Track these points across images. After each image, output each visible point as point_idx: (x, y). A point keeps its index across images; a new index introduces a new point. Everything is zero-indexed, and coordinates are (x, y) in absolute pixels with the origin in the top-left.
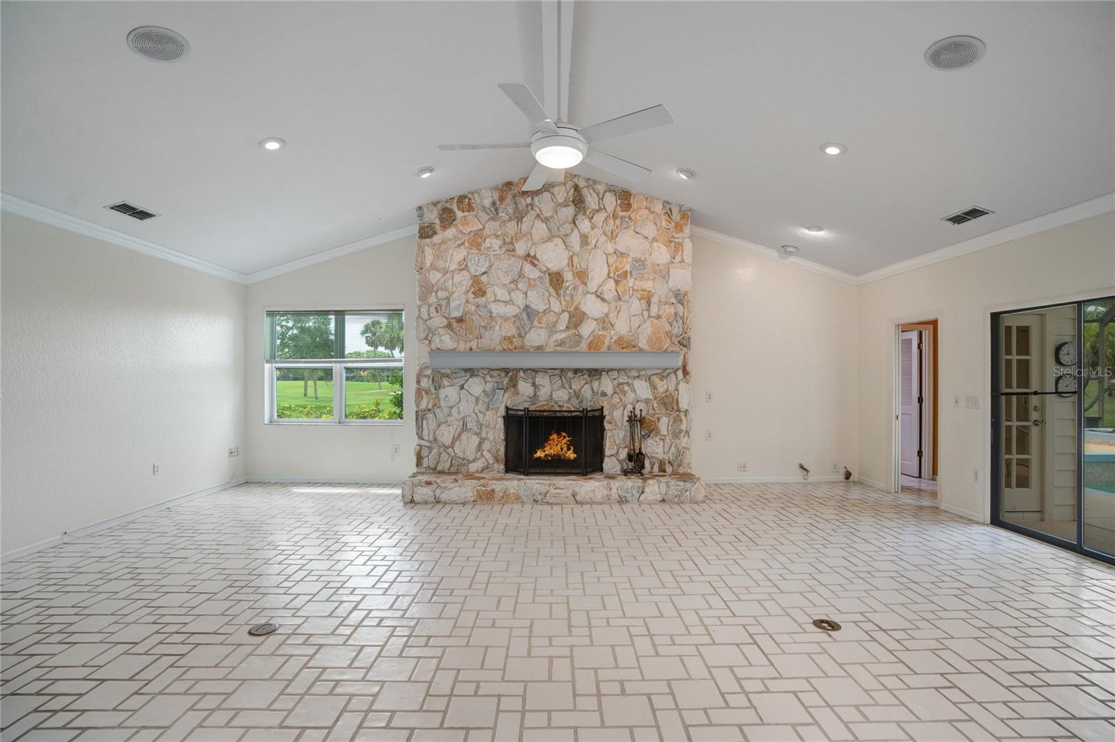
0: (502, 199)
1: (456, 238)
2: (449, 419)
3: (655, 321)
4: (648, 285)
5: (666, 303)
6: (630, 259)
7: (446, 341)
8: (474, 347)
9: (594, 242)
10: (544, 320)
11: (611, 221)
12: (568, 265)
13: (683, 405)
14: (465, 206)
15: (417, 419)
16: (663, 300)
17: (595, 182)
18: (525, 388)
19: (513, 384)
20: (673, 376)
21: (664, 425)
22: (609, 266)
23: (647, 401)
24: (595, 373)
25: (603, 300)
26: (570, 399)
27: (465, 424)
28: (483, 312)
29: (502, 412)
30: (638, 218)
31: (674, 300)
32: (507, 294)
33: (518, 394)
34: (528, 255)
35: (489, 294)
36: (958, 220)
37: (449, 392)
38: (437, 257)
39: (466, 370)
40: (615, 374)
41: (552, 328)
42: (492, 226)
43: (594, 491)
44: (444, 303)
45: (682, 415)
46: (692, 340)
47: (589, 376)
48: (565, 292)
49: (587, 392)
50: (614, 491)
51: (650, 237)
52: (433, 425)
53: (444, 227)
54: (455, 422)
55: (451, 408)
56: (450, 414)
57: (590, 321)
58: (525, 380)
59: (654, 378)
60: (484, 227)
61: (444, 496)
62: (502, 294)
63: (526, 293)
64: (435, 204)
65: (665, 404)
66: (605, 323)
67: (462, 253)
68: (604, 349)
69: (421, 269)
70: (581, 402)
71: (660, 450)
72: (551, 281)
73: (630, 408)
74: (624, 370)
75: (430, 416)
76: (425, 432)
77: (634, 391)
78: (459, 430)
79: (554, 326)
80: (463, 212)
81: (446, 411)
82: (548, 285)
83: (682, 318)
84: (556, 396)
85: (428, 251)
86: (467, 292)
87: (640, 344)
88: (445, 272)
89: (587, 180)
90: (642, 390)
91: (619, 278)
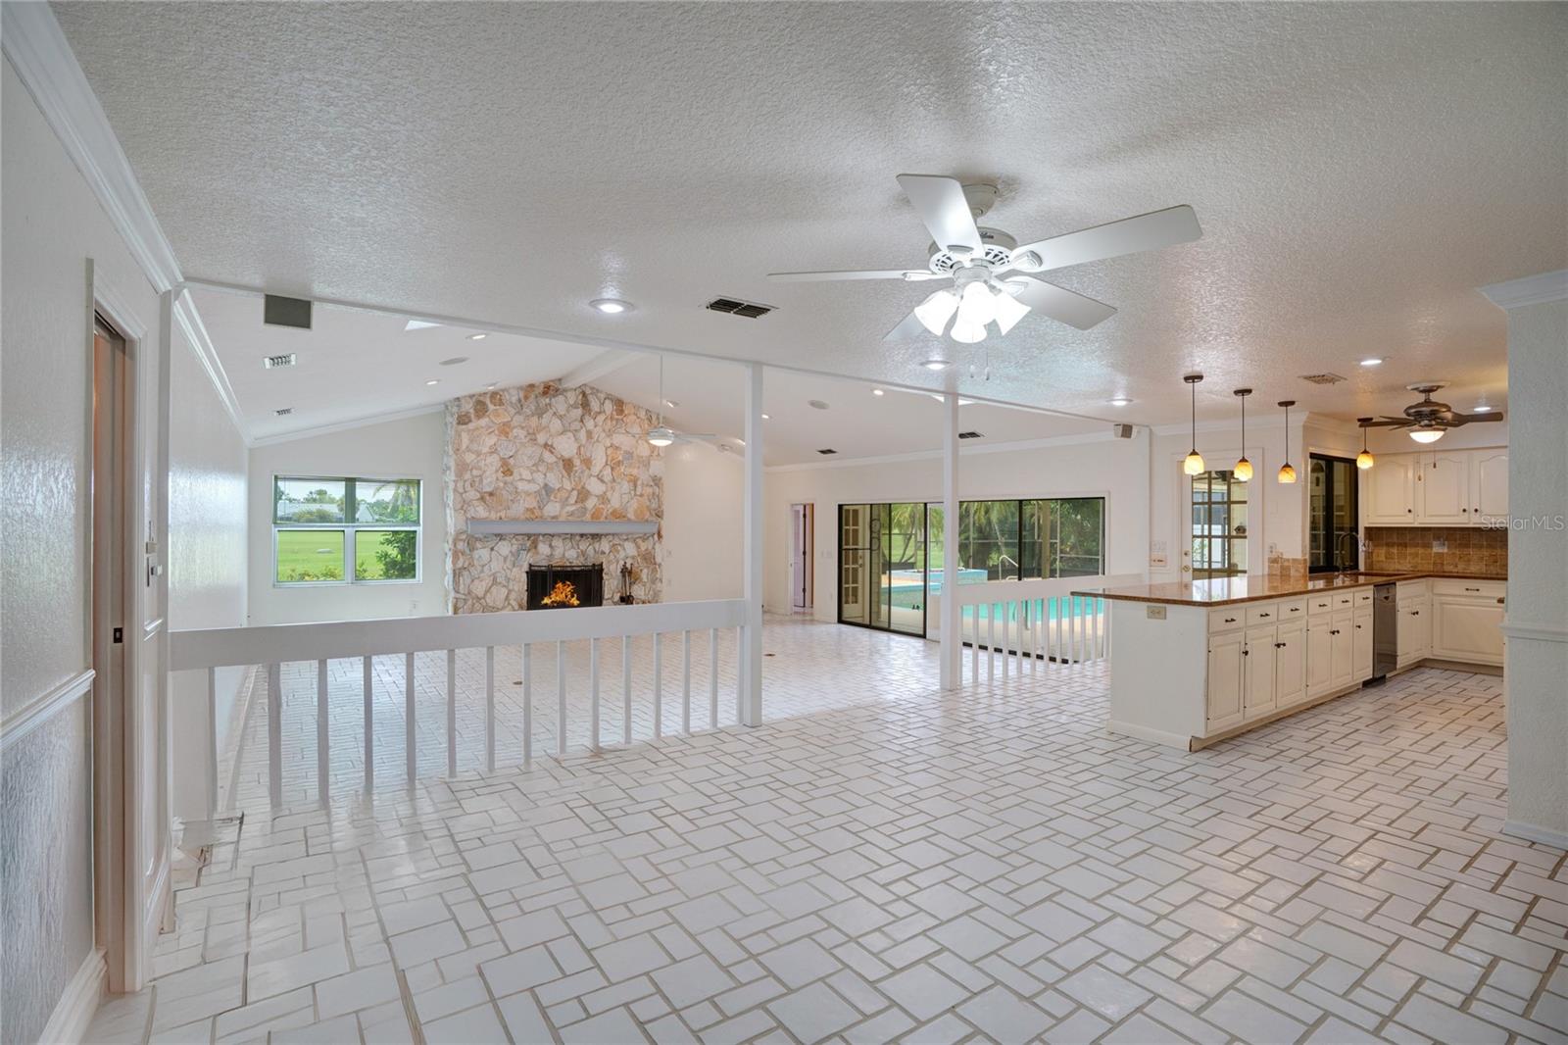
0: (526, 398)
1: (488, 427)
2: (482, 575)
3: (639, 498)
4: (635, 472)
5: (647, 485)
6: (622, 451)
7: (481, 511)
8: (503, 517)
9: (596, 436)
10: (559, 495)
11: (609, 422)
12: (577, 453)
13: (658, 560)
14: (497, 401)
15: (454, 577)
16: (645, 483)
17: (598, 391)
18: (544, 548)
19: (535, 545)
20: (651, 538)
21: (645, 574)
22: (607, 456)
23: (633, 557)
24: (596, 537)
25: (602, 481)
26: (578, 557)
27: (495, 579)
28: (511, 489)
29: (526, 568)
30: (628, 421)
31: (652, 484)
32: (530, 474)
33: (538, 553)
34: (547, 444)
35: (515, 474)
36: (823, 452)
37: (482, 553)
38: (471, 441)
39: (496, 535)
40: (611, 538)
42: (518, 419)
44: (477, 480)
45: (657, 566)
46: (665, 513)
47: (592, 539)
48: (575, 474)
49: (590, 551)
51: (637, 436)
52: (468, 581)
53: (479, 417)
54: (487, 577)
55: (483, 566)
56: (482, 571)
57: (593, 497)
58: (544, 542)
59: (638, 540)
60: (512, 420)
62: (526, 475)
63: (545, 475)
64: (472, 396)
65: (645, 559)
66: (604, 499)
67: (491, 440)
68: (602, 519)
69: (458, 450)
70: (586, 559)
71: (643, 593)
72: (564, 465)
73: (622, 562)
74: (617, 534)
75: (466, 573)
76: (462, 586)
77: (624, 549)
78: (490, 583)
79: (566, 500)
80: (495, 405)
81: (479, 568)
82: (562, 468)
83: (658, 496)
84: (568, 555)
85: (464, 435)
86: (497, 471)
87: (629, 515)
88: (479, 454)
89: (592, 388)
90: (630, 549)
91: (615, 465)
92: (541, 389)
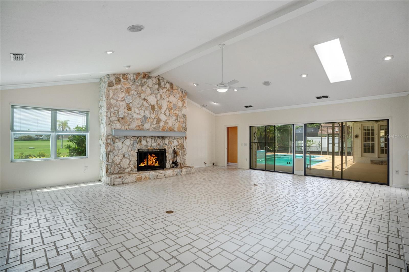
0: (137, 78)
1: (121, 89)
2: (118, 154)
3: (179, 123)
4: (177, 112)
6: (173, 104)
7: (118, 126)
8: (127, 128)
9: (163, 97)
10: (149, 120)
11: (168, 92)
12: (156, 103)
13: (185, 147)
14: (125, 78)
15: (106, 155)
16: (181, 117)
17: (164, 79)
18: (144, 142)
19: (140, 141)
20: (183, 139)
21: (181, 153)
22: (167, 105)
23: (177, 146)
24: (164, 138)
25: (166, 115)
26: (157, 146)
27: (124, 156)
28: (130, 116)
29: (137, 151)
30: (175, 92)
31: (183, 117)
32: (138, 111)
33: (141, 145)
34: (145, 99)
35: (132, 110)
37: (119, 144)
38: (114, 95)
39: (125, 136)
40: (169, 138)
42: (134, 87)
43: (170, 173)
44: (116, 112)
45: (185, 149)
46: (187, 129)
47: (162, 139)
48: (155, 112)
49: (161, 144)
50: (175, 172)
51: (178, 98)
52: (113, 157)
53: (117, 84)
54: (120, 155)
55: (119, 150)
56: (119, 152)
57: (162, 122)
58: (144, 140)
59: (178, 139)
60: (131, 87)
61: (126, 181)
62: (137, 111)
63: (144, 111)
64: (114, 75)
65: (181, 147)
66: (166, 122)
67: (122, 95)
68: (166, 130)
69: (108, 98)
70: (160, 147)
71: (180, 160)
72: (152, 108)
73: (173, 148)
74: (171, 137)
75: (112, 153)
76: (110, 159)
77: (174, 143)
78: (122, 158)
79: (152, 122)
80: (124, 80)
81: (117, 151)
82: (151, 109)
83: (185, 122)
84: (153, 145)
85: (111, 91)
86: (125, 109)
87: (175, 129)
88: (117, 101)
89: (162, 78)
90: (175, 143)
91: (170, 109)
92: (143, 75)
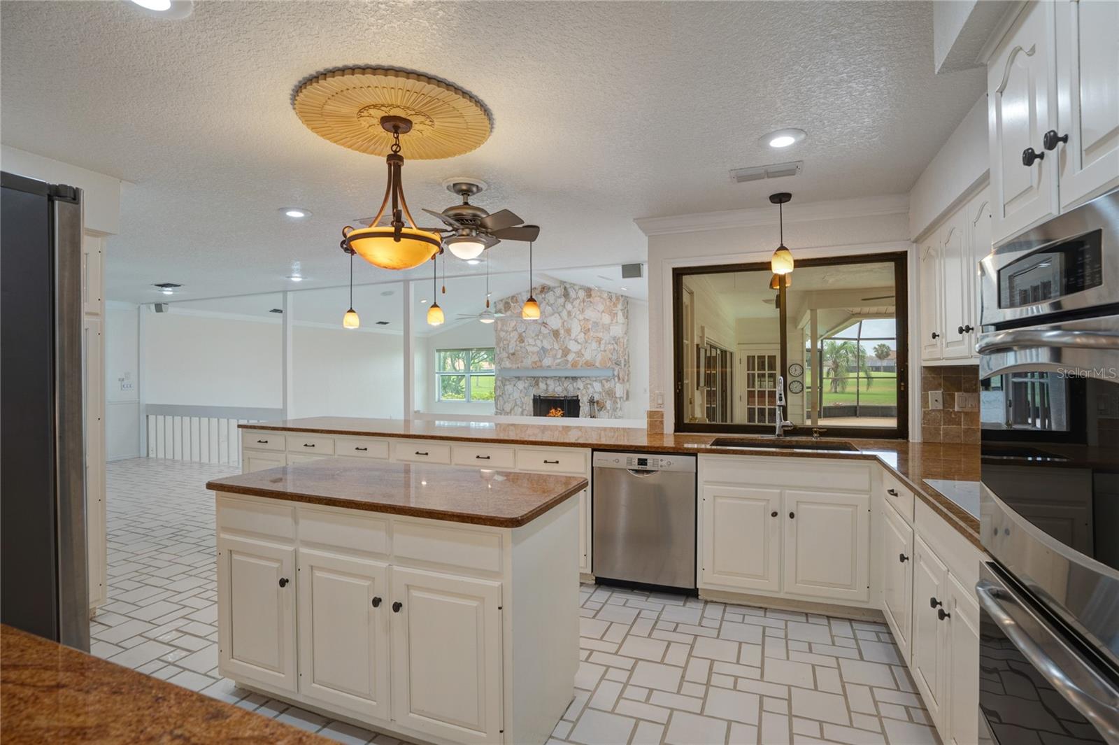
1: (511, 316)
2: (509, 400)
3: (603, 353)
4: (600, 335)
5: (609, 343)
6: (591, 322)
7: (507, 364)
8: (520, 367)
9: (574, 314)
10: (551, 353)
11: (582, 304)
12: (562, 326)
14: (515, 301)
15: (495, 400)
16: (608, 342)
17: (574, 284)
18: (542, 386)
19: (537, 384)
20: (612, 380)
21: (608, 404)
22: (581, 326)
23: (600, 393)
24: (574, 379)
25: (578, 343)
26: (563, 391)
27: (516, 402)
28: (524, 350)
29: (532, 397)
30: (595, 302)
31: (612, 342)
32: (534, 341)
33: (539, 388)
34: (544, 323)
35: (526, 342)
37: (509, 388)
38: (503, 325)
39: (516, 377)
40: (584, 379)
41: (554, 357)
44: (506, 346)
47: (572, 380)
48: (560, 340)
49: (571, 388)
51: (601, 310)
52: (502, 403)
53: (506, 311)
54: (512, 402)
56: (509, 398)
57: (572, 353)
58: (543, 383)
59: (603, 381)
62: (531, 341)
63: (542, 341)
64: (501, 301)
65: (609, 394)
66: (579, 354)
67: (514, 323)
68: (579, 367)
69: (496, 330)
70: (569, 393)
71: (606, 417)
72: (554, 334)
73: (591, 396)
74: (588, 377)
75: (501, 398)
76: (499, 406)
77: (593, 387)
78: (513, 405)
79: (556, 356)
80: (514, 303)
81: (507, 396)
82: (552, 336)
83: (616, 351)
84: (556, 390)
85: (499, 322)
86: (516, 341)
87: (596, 365)
88: (507, 332)
89: (570, 284)
90: (597, 387)
91: (586, 331)
92: (540, 289)
